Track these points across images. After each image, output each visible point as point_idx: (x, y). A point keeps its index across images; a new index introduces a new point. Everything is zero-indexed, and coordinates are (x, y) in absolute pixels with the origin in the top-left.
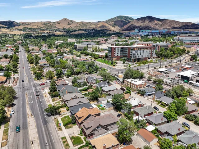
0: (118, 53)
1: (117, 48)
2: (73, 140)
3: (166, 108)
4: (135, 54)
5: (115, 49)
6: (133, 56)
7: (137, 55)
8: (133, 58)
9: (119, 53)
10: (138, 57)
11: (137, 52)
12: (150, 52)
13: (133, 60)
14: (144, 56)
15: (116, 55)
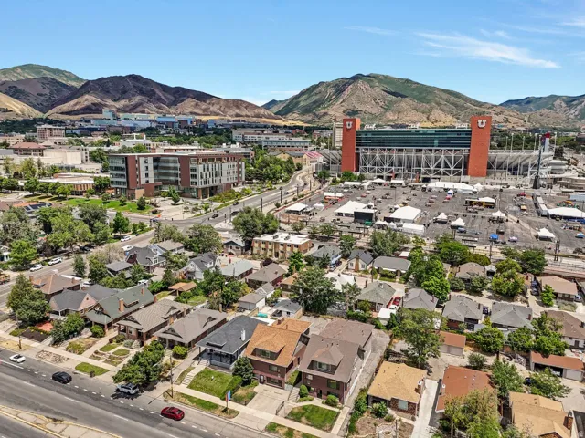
0: (147, 175)
1: (144, 159)
2: (303, 419)
3: (397, 280)
4: (204, 173)
5: (137, 162)
6: (198, 180)
7: (208, 176)
8: (200, 186)
9: (151, 173)
10: (211, 184)
11: (208, 169)
12: (236, 169)
13: (200, 192)
14: (224, 181)
15: (143, 182)
